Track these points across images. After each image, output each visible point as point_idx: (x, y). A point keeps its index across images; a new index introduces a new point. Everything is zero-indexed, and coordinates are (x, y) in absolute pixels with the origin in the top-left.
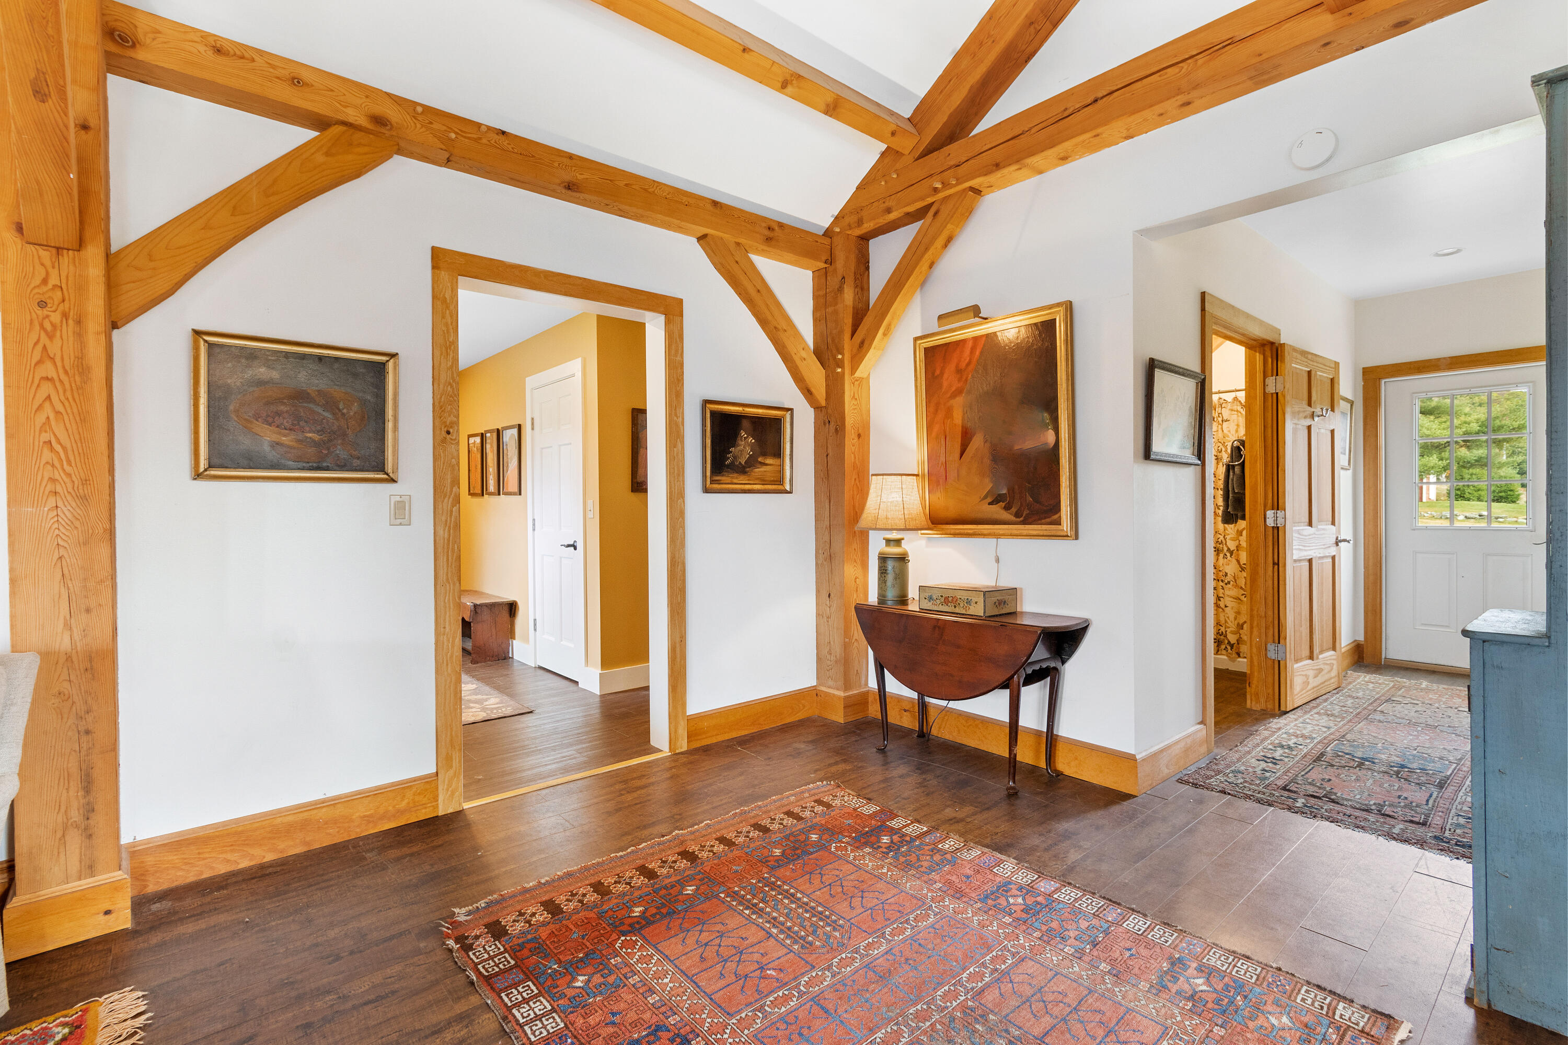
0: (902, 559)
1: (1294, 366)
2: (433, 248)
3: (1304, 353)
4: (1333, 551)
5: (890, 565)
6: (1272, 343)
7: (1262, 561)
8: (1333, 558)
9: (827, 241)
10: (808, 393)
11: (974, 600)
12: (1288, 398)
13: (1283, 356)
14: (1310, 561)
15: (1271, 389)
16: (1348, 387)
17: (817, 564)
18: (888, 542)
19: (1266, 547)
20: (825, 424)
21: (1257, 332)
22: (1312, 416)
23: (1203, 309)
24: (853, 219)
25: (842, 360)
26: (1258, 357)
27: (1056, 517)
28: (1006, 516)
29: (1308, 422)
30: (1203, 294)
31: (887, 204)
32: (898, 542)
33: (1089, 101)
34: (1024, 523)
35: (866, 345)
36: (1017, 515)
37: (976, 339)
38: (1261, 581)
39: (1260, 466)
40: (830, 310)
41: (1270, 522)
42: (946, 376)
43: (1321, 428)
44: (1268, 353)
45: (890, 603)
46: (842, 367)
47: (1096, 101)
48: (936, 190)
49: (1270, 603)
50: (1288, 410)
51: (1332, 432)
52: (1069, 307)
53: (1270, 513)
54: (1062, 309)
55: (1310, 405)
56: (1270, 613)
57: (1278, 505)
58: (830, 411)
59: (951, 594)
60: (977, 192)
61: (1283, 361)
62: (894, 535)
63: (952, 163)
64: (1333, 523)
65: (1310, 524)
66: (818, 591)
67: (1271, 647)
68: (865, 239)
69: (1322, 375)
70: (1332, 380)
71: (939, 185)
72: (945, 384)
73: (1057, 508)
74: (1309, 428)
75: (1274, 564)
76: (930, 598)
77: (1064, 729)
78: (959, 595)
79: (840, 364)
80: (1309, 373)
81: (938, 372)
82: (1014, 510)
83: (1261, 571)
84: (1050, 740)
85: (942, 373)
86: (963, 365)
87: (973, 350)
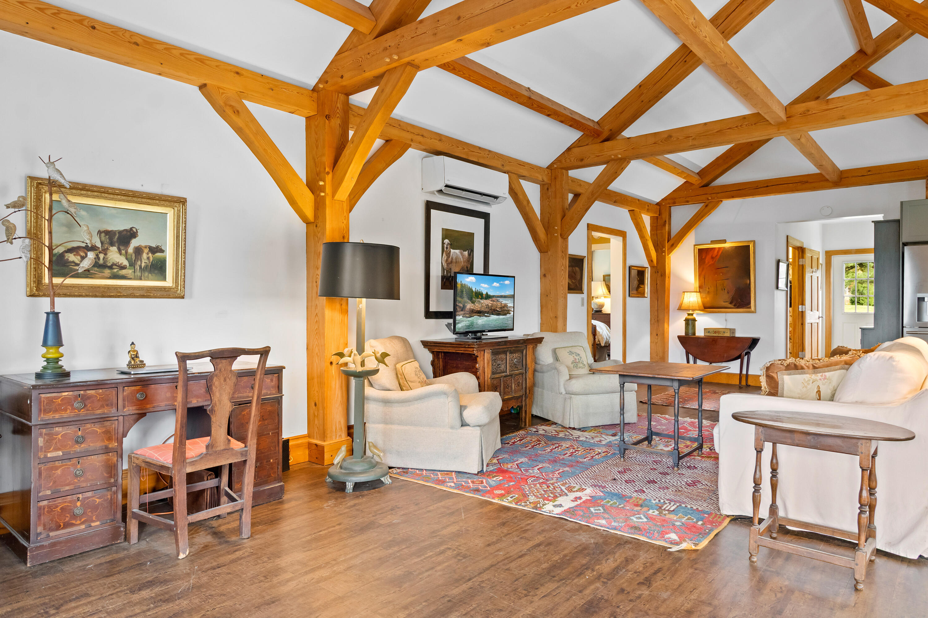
0: (694, 320)
1: (808, 255)
2: (588, 224)
3: (811, 250)
4: (817, 321)
5: (690, 322)
6: (801, 247)
7: (797, 323)
8: (818, 323)
9: (658, 207)
10: (650, 261)
11: (726, 332)
12: (806, 266)
13: (805, 252)
14: (812, 324)
15: (801, 263)
16: (822, 260)
17: (651, 324)
18: (689, 314)
19: (799, 318)
20: (656, 273)
21: (799, 245)
22: (813, 272)
23: (787, 241)
24: (671, 201)
25: (665, 251)
26: (797, 252)
27: (749, 306)
28: (730, 306)
29: (811, 274)
30: (787, 236)
31: (687, 199)
32: (692, 314)
33: (765, 186)
34: (737, 308)
35: (674, 246)
36: (735, 305)
37: (719, 248)
38: (797, 330)
39: (797, 290)
40: (659, 232)
41: (800, 310)
42: (707, 259)
43: (815, 275)
44: (800, 251)
45: (690, 335)
46: (665, 253)
47: (767, 186)
48: (708, 199)
49: (800, 338)
50: (806, 271)
51: (818, 277)
52: (754, 242)
53: (800, 306)
54: (752, 243)
55: (812, 268)
56: (800, 341)
57: (803, 304)
58: (658, 268)
59: (717, 330)
60: (722, 201)
61: (805, 254)
62: (691, 312)
63: (715, 192)
64: (818, 311)
65: (812, 311)
66: (651, 334)
67: (800, 353)
68: (670, 207)
69: (815, 257)
70: (818, 258)
71: (710, 198)
72: (707, 262)
73: (749, 303)
74: (812, 276)
75: (801, 324)
76: (709, 332)
77: (750, 373)
78: (720, 330)
80: (812, 257)
81: (704, 257)
82: (733, 304)
83: (797, 327)
84: (747, 375)
85: (705, 258)
86: (714, 256)
87: (718, 252)
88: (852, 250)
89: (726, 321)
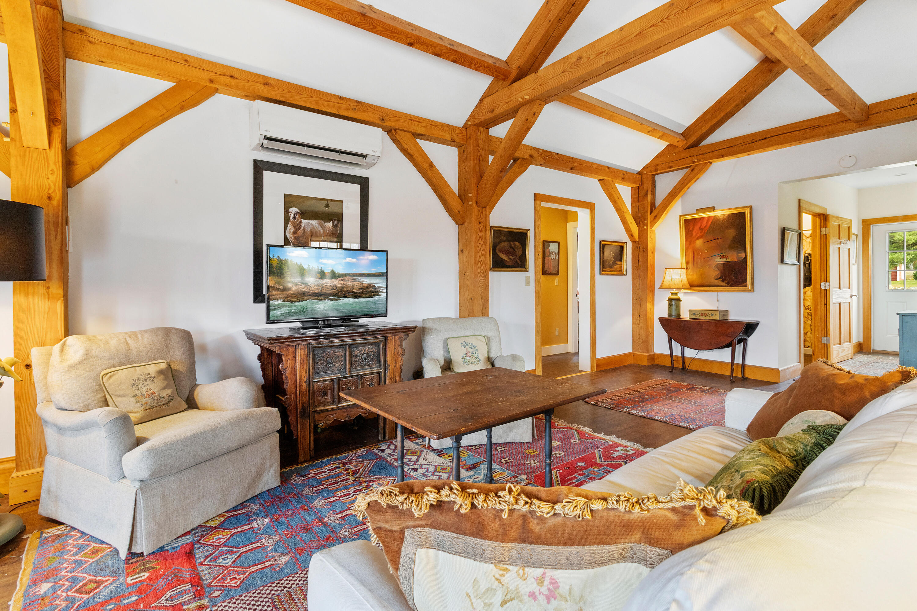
0: (679, 300)
1: (833, 223)
2: (535, 193)
3: (837, 218)
4: (849, 300)
5: (674, 303)
6: (824, 215)
7: (819, 303)
8: (849, 303)
9: (639, 176)
10: (631, 236)
11: (714, 314)
12: (831, 236)
13: (829, 220)
14: (840, 304)
15: (823, 233)
16: (856, 229)
17: (633, 304)
18: (672, 294)
19: (821, 297)
20: (637, 248)
21: (818, 211)
22: (841, 243)
23: (799, 206)
24: (653, 169)
25: (647, 224)
26: (818, 220)
27: (745, 284)
28: (722, 284)
29: (839, 246)
30: (799, 200)
31: (670, 165)
32: (676, 294)
33: (763, 138)
34: (731, 286)
35: (657, 217)
36: (727, 283)
37: (709, 218)
38: (819, 311)
39: (818, 264)
40: (640, 203)
41: (823, 287)
42: (694, 231)
43: (844, 248)
44: (822, 218)
45: (673, 317)
46: (647, 226)
47: (765, 138)
48: (694, 162)
49: (823, 321)
50: (831, 241)
51: (849, 249)
52: (751, 208)
53: (823, 284)
54: (748, 209)
55: (839, 238)
56: (823, 325)
57: (826, 280)
58: (640, 243)
59: (704, 312)
60: (711, 163)
61: (829, 222)
62: (675, 291)
63: (701, 153)
64: (849, 288)
65: (840, 288)
66: (633, 315)
67: (823, 338)
68: (654, 175)
69: (844, 226)
70: (849, 227)
71: (696, 161)
72: (694, 234)
73: (746, 281)
74: (839, 248)
75: (825, 304)
76: (694, 314)
77: (747, 362)
78: (707, 312)
79: (646, 225)
80: (839, 225)
81: (691, 229)
82: (726, 281)
83: (819, 307)
84: (743, 366)
85: (693, 230)
86: (703, 227)
87: (707, 222)
88: (898, 217)
89: (718, 301)
